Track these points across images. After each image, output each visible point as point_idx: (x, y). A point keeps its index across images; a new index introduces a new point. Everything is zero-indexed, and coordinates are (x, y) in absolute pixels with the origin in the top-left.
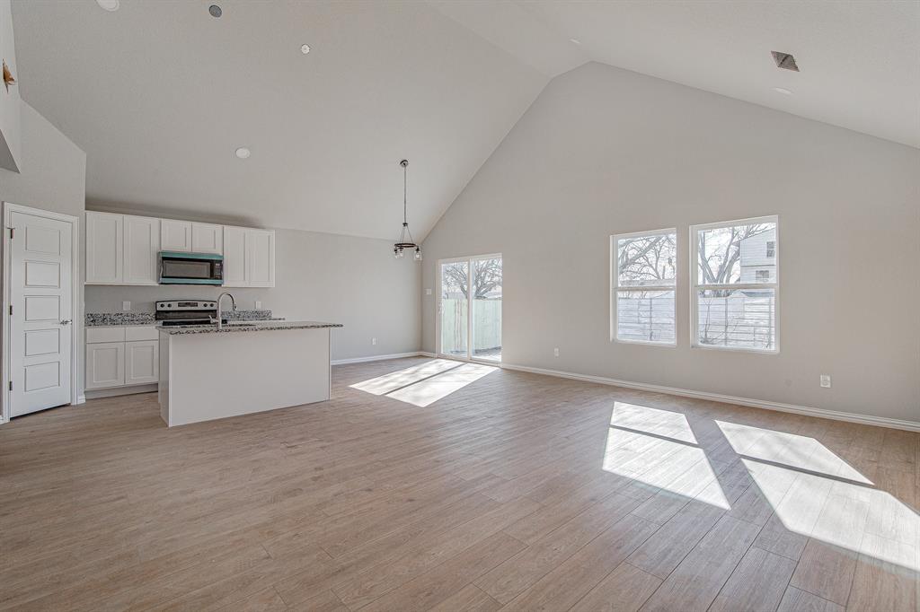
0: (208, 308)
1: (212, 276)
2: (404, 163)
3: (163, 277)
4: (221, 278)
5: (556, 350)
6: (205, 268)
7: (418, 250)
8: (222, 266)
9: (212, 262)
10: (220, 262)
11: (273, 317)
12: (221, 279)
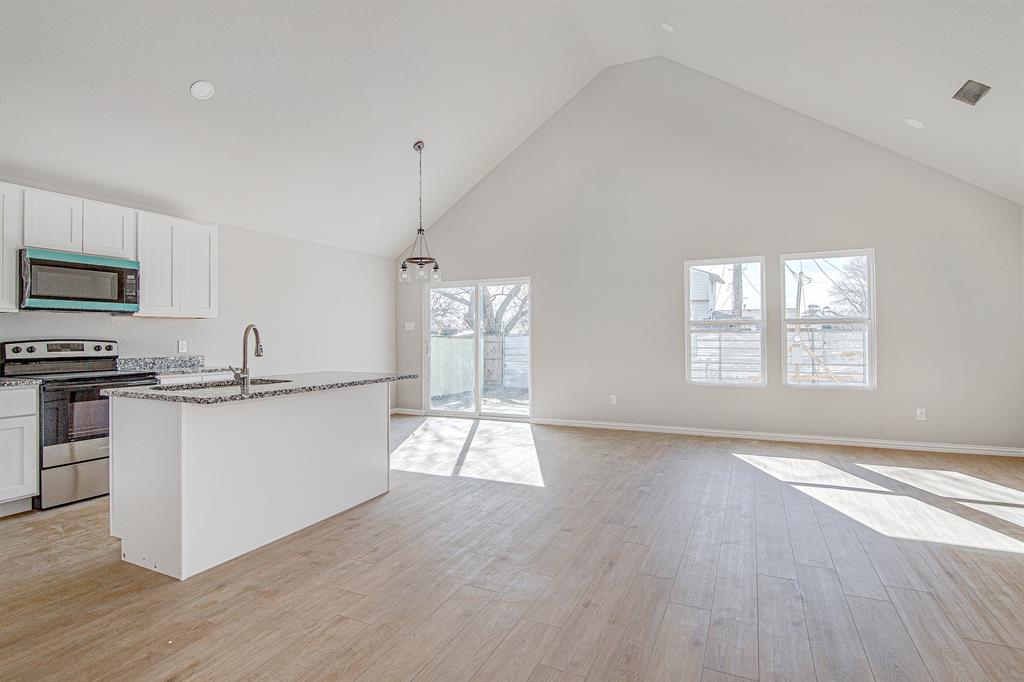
0: (103, 353)
1: (121, 298)
2: (419, 145)
3: (31, 296)
4: (135, 300)
5: (614, 397)
6: (109, 282)
7: (436, 268)
8: (137, 279)
9: (121, 273)
10: (135, 272)
11: (208, 365)
12: (136, 302)
